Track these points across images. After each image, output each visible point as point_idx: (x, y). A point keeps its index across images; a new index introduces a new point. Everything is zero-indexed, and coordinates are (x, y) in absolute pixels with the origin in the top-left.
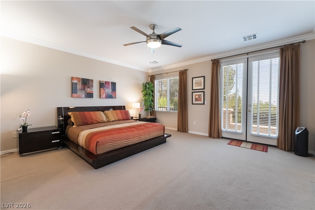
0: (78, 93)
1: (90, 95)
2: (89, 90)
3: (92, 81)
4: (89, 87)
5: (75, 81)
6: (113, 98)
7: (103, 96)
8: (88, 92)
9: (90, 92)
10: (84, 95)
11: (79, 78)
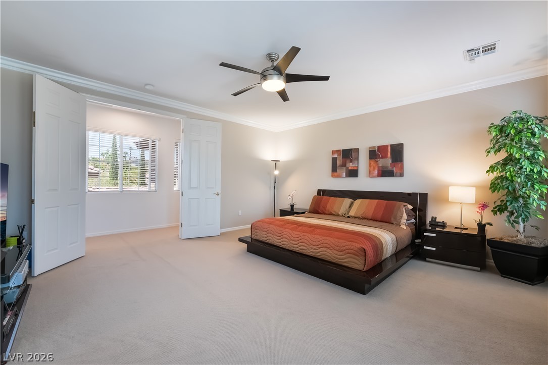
0: (338, 171)
1: (353, 173)
2: (351, 166)
3: (357, 150)
4: (351, 161)
5: (336, 156)
6: (396, 176)
7: (373, 173)
8: (350, 168)
9: (352, 168)
10: (344, 174)
11: (339, 151)
